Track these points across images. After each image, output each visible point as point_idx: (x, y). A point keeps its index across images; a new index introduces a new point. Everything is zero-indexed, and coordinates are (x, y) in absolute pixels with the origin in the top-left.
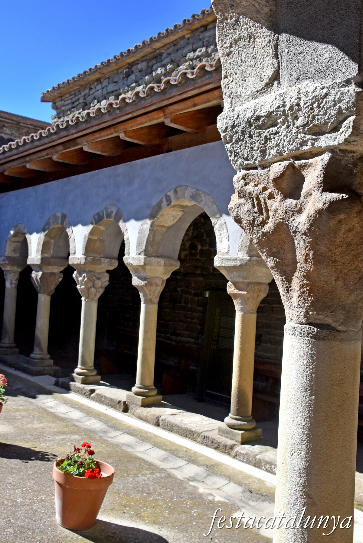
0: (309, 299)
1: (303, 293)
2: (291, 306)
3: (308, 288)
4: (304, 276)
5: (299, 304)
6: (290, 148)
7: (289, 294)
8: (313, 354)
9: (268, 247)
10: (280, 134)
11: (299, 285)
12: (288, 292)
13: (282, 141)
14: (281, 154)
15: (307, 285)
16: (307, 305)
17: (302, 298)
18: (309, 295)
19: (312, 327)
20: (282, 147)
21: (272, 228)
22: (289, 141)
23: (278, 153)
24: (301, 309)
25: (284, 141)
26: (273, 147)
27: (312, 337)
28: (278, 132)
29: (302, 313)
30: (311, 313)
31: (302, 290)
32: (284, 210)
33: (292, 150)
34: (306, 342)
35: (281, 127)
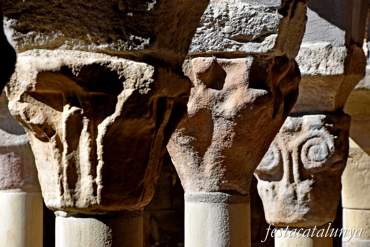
0: (222, 170)
1: (217, 165)
2: (203, 177)
3: (222, 161)
4: (219, 151)
5: (212, 175)
6: (215, 48)
7: (201, 167)
8: (226, 216)
9: (186, 128)
10: (204, 34)
11: (212, 159)
12: (199, 165)
13: (207, 41)
14: (204, 50)
15: (221, 159)
16: (220, 175)
17: (216, 170)
18: (222, 167)
19: (224, 194)
20: (206, 46)
21: (193, 113)
22: (214, 42)
23: (201, 50)
24: (214, 180)
25: (209, 41)
26: (196, 44)
27: (224, 202)
28: (203, 33)
29: (216, 183)
30: (223, 182)
31: (216, 163)
32: (208, 99)
33: (216, 50)
34: (220, 206)
35: (205, 29)
